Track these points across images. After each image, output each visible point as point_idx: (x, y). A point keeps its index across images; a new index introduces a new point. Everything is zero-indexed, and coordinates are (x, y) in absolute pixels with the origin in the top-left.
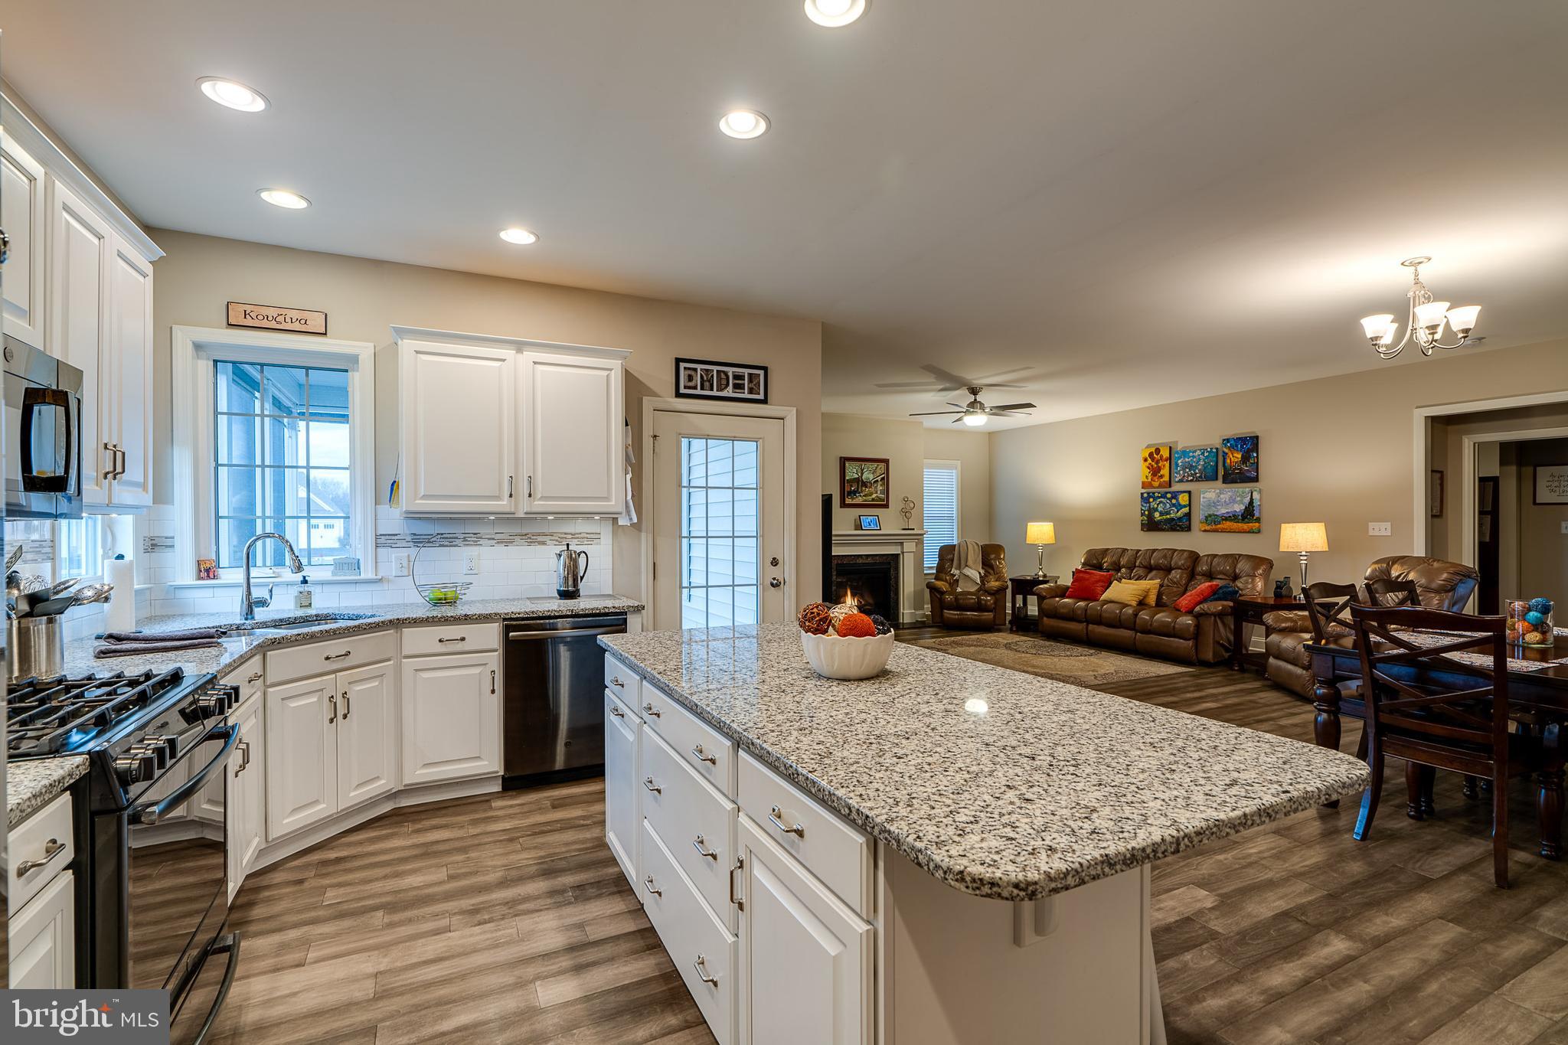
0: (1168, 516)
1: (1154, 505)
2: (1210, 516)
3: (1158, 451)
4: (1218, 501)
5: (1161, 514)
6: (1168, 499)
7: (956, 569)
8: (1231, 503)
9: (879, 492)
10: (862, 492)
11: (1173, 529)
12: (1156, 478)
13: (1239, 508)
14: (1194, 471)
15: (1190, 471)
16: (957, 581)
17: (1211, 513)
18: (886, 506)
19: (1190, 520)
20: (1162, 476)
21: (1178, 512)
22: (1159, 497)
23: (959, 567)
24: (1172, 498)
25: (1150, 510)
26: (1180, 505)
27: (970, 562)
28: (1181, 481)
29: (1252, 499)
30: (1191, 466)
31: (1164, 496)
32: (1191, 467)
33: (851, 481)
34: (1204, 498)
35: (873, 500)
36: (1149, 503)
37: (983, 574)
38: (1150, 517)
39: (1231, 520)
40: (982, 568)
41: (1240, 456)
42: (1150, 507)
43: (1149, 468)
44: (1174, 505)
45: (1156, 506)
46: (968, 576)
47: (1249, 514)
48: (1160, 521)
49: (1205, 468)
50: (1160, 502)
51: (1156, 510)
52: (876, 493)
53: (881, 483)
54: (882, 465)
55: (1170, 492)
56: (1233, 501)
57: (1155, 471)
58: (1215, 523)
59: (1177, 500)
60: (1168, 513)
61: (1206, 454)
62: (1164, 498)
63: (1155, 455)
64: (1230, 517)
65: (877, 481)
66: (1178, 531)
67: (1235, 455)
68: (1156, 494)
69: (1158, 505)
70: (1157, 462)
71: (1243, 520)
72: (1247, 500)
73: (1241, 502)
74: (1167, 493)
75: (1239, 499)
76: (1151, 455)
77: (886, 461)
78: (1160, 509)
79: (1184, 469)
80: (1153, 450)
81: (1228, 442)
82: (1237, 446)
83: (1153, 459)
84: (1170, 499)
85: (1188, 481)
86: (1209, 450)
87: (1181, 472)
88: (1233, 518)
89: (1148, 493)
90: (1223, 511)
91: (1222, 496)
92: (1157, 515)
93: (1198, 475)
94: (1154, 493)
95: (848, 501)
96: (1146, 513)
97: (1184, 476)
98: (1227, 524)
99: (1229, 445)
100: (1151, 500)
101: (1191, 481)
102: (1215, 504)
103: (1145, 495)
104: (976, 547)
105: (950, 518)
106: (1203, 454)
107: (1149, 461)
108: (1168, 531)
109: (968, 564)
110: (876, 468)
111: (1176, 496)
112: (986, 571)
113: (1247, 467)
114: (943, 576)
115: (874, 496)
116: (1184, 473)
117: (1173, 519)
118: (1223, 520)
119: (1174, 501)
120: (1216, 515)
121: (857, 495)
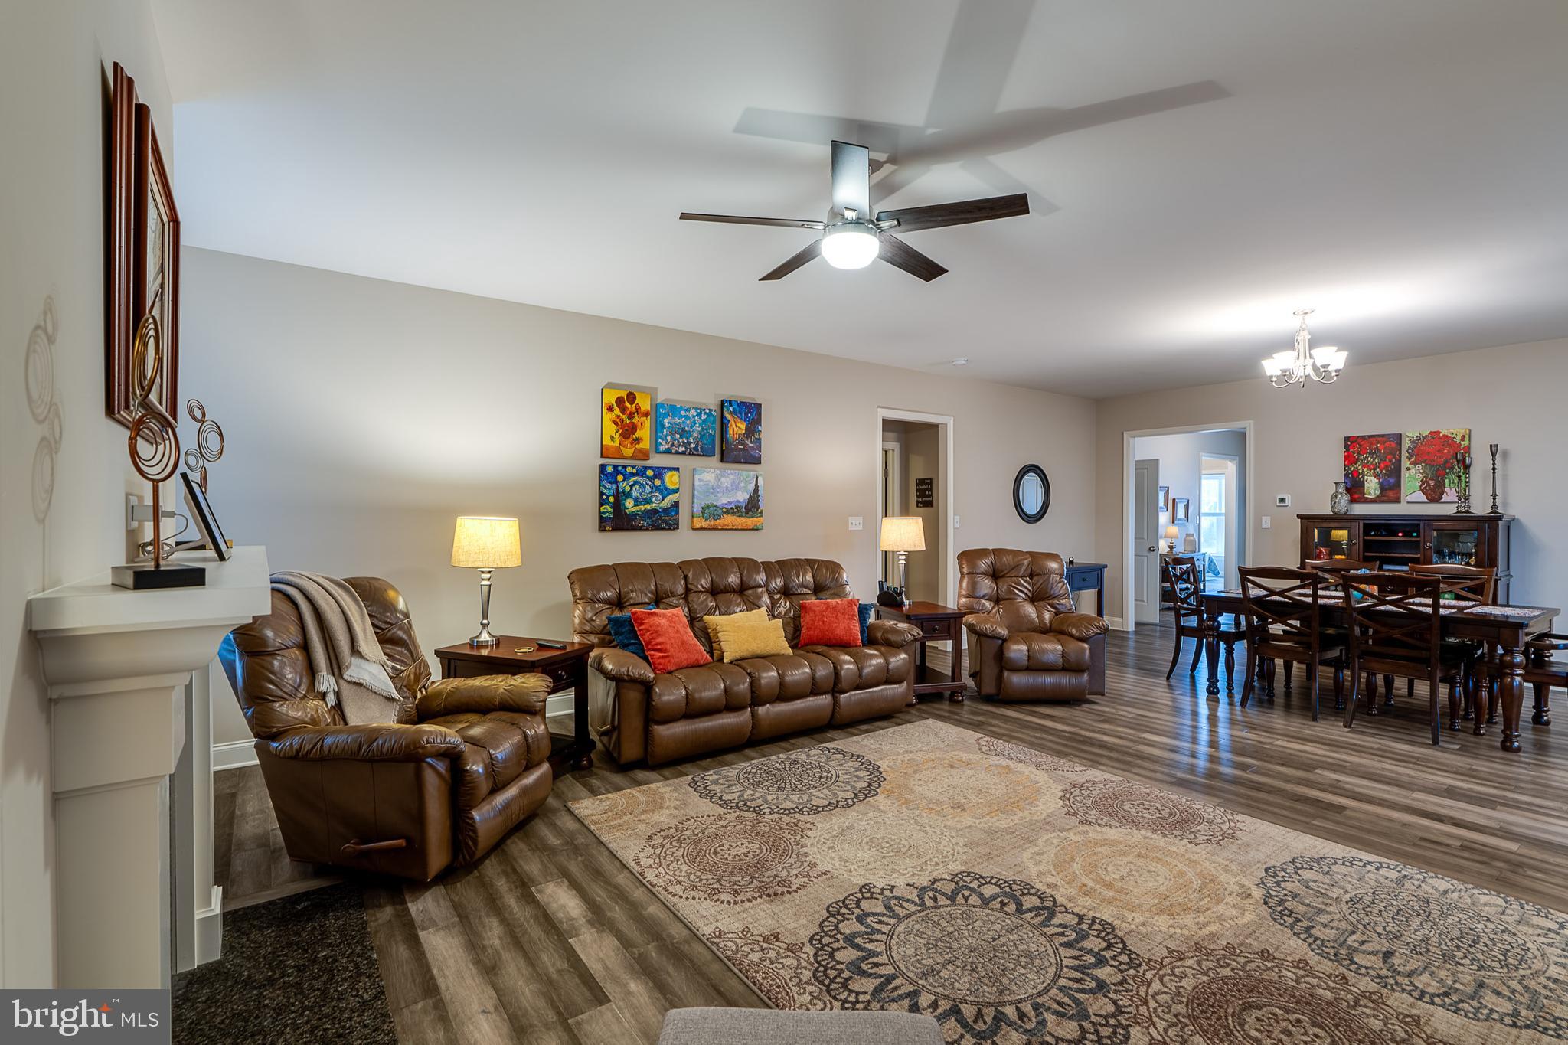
0: (648, 507)
1: (624, 486)
2: (708, 507)
3: (632, 397)
4: (718, 487)
5: (637, 502)
6: (648, 478)
8: (733, 490)
11: (656, 527)
12: (627, 442)
13: (742, 497)
14: (687, 439)
15: (681, 437)
17: (709, 502)
19: (677, 513)
20: (638, 440)
21: (663, 500)
22: (634, 475)
24: (656, 476)
25: (617, 495)
26: (667, 489)
28: (668, 452)
29: (757, 486)
30: (683, 430)
31: (641, 473)
32: (683, 433)
34: (700, 480)
36: (617, 482)
38: (618, 506)
39: (734, 514)
41: (743, 427)
42: (617, 489)
43: (615, 423)
44: (657, 489)
45: (628, 488)
47: (752, 506)
48: (635, 515)
49: (702, 437)
50: (636, 483)
51: (628, 495)
55: (651, 468)
56: (735, 487)
57: (628, 431)
58: (714, 517)
59: (663, 481)
60: (648, 501)
61: (704, 417)
62: (642, 476)
63: (627, 404)
64: (732, 508)
66: (664, 529)
67: (739, 425)
68: (629, 469)
69: (631, 486)
70: (631, 416)
71: (747, 513)
72: (752, 487)
73: (745, 489)
74: (646, 468)
75: (742, 485)
76: (620, 401)
78: (635, 494)
79: (672, 434)
80: (624, 394)
81: (731, 405)
82: (741, 414)
83: (623, 410)
84: (652, 479)
85: (678, 453)
86: (707, 411)
87: (669, 438)
88: (734, 510)
89: (615, 467)
90: (724, 500)
91: (723, 479)
92: (629, 503)
93: (692, 446)
94: (625, 467)
96: (612, 499)
97: (673, 445)
98: (729, 520)
99: (731, 409)
100: (620, 478)
101: (683, 453)
102: (713, 490)
103: (610, 469)
106: (699, 415)
107: (617, 411)
108: (647, 529)
111: (661, 474)
113: (751, 442)
116: (673, 439)
117: (655, 511)
118: (724, 512)
119: (657, 482)
120: (716, 506)
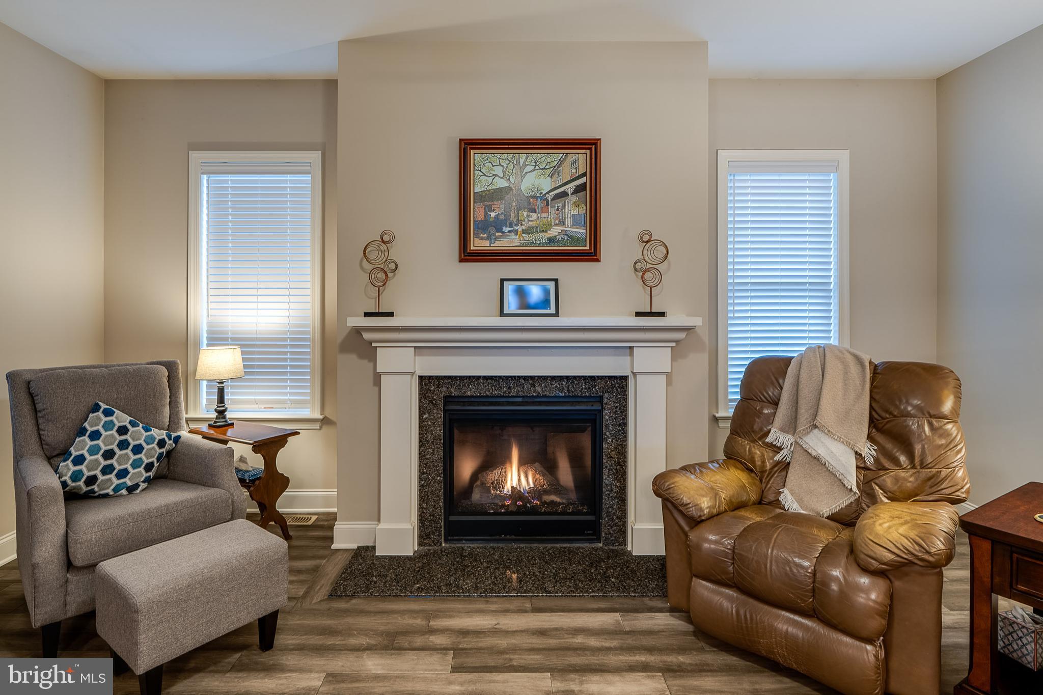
7: (783, 430)
9: (569, 222)
10: (519, 222)
16: (785, 466)
18: (591, 255)
23: (792, 426)
27: (827, 415)
33: (481, 197)
35: (551, 240)
37: (870, 461)
40: (870, 438)
46: (817, 459)
52: (562, 223)
53: (573, 199)
54: (581, 158)
65: (564, 194)
77: (591, 146)
95: (478, 244)
104: (854, 369)
105: (823, 287)
109: (819, 420)
110: (561, 162)
112: (882, 450)
114: (745, 445)
115: (554, 231)
121: (506, 229)
